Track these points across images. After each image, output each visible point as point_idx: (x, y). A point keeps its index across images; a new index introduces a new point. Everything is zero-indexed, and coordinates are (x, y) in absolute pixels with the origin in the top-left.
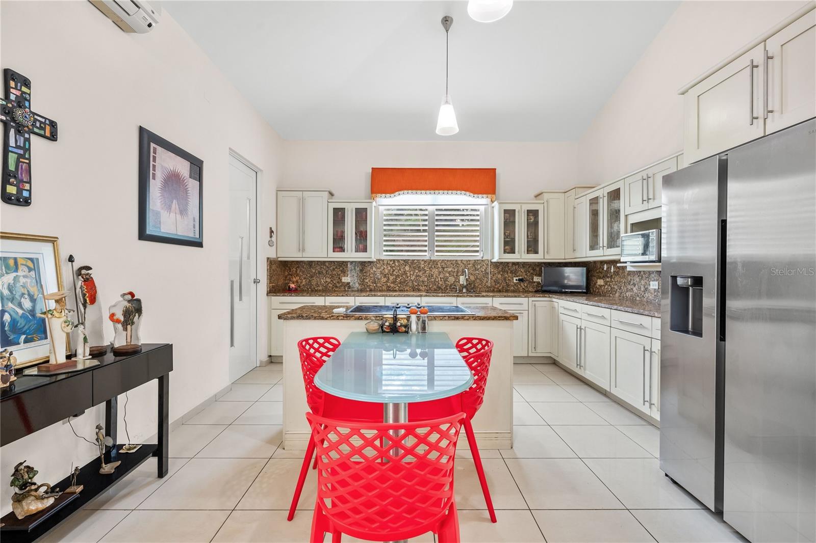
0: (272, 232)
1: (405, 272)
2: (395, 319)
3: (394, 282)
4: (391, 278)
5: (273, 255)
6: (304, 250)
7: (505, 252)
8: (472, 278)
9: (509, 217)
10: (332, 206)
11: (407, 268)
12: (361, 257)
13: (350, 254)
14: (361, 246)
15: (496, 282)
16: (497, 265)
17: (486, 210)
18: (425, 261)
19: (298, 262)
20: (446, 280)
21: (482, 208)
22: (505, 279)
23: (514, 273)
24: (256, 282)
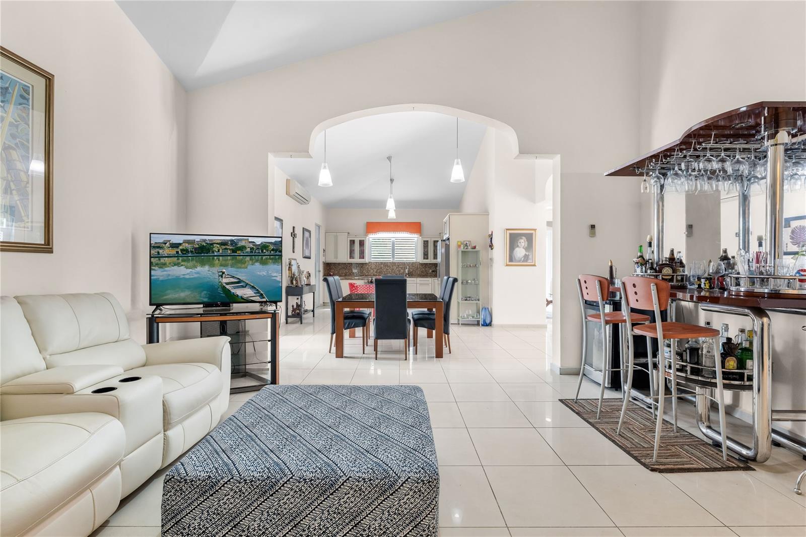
0: (324, 250)
1: (381, 268)
2: (372, 279)
3: (376, 272)
4: (375, 270)
5: (324, 261)
6: (337, 258)
7: (424, 259)
8: (411, 270)
9: (426, 243)
10: (349, 239)
11: (382, 266)
12: (362, 261)
13: (357, 260)
14: (362, 256)
15: (422, 272)
16: (422, 264)
17: (418, 240)
18: (390, 263)
19: (334, 263)
20: (399, 271)
21: (416, 239)
22: (426, 271)
23: (430, 268)
24: (319, 271)
